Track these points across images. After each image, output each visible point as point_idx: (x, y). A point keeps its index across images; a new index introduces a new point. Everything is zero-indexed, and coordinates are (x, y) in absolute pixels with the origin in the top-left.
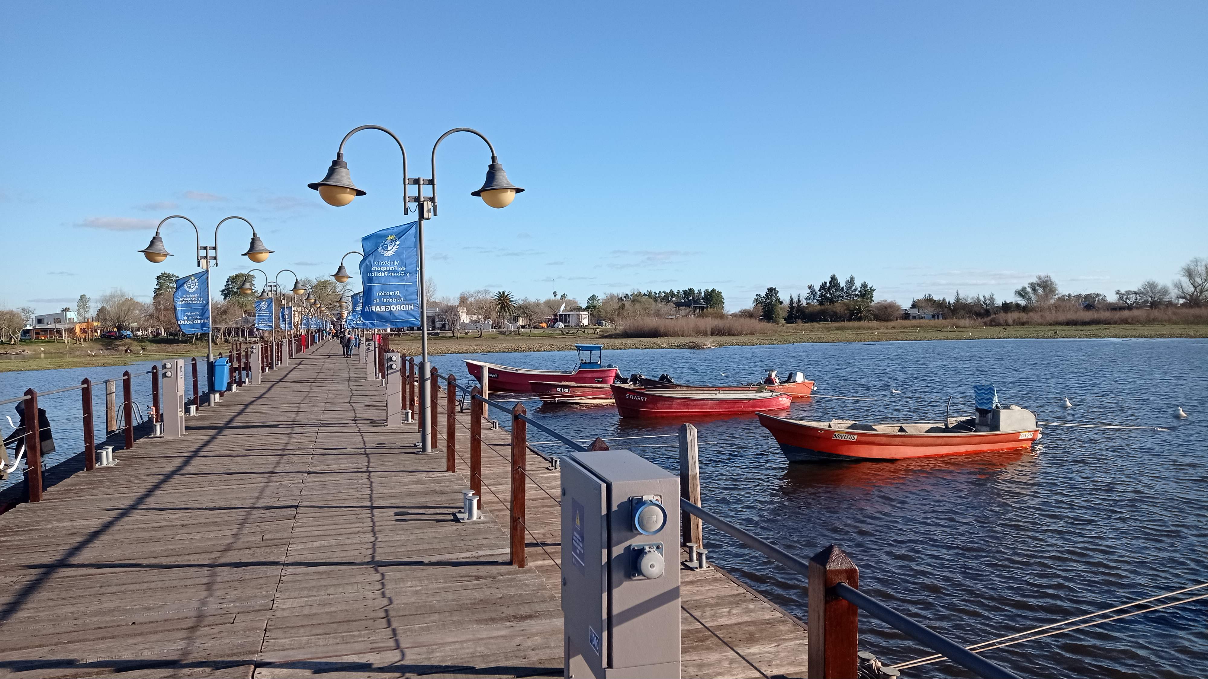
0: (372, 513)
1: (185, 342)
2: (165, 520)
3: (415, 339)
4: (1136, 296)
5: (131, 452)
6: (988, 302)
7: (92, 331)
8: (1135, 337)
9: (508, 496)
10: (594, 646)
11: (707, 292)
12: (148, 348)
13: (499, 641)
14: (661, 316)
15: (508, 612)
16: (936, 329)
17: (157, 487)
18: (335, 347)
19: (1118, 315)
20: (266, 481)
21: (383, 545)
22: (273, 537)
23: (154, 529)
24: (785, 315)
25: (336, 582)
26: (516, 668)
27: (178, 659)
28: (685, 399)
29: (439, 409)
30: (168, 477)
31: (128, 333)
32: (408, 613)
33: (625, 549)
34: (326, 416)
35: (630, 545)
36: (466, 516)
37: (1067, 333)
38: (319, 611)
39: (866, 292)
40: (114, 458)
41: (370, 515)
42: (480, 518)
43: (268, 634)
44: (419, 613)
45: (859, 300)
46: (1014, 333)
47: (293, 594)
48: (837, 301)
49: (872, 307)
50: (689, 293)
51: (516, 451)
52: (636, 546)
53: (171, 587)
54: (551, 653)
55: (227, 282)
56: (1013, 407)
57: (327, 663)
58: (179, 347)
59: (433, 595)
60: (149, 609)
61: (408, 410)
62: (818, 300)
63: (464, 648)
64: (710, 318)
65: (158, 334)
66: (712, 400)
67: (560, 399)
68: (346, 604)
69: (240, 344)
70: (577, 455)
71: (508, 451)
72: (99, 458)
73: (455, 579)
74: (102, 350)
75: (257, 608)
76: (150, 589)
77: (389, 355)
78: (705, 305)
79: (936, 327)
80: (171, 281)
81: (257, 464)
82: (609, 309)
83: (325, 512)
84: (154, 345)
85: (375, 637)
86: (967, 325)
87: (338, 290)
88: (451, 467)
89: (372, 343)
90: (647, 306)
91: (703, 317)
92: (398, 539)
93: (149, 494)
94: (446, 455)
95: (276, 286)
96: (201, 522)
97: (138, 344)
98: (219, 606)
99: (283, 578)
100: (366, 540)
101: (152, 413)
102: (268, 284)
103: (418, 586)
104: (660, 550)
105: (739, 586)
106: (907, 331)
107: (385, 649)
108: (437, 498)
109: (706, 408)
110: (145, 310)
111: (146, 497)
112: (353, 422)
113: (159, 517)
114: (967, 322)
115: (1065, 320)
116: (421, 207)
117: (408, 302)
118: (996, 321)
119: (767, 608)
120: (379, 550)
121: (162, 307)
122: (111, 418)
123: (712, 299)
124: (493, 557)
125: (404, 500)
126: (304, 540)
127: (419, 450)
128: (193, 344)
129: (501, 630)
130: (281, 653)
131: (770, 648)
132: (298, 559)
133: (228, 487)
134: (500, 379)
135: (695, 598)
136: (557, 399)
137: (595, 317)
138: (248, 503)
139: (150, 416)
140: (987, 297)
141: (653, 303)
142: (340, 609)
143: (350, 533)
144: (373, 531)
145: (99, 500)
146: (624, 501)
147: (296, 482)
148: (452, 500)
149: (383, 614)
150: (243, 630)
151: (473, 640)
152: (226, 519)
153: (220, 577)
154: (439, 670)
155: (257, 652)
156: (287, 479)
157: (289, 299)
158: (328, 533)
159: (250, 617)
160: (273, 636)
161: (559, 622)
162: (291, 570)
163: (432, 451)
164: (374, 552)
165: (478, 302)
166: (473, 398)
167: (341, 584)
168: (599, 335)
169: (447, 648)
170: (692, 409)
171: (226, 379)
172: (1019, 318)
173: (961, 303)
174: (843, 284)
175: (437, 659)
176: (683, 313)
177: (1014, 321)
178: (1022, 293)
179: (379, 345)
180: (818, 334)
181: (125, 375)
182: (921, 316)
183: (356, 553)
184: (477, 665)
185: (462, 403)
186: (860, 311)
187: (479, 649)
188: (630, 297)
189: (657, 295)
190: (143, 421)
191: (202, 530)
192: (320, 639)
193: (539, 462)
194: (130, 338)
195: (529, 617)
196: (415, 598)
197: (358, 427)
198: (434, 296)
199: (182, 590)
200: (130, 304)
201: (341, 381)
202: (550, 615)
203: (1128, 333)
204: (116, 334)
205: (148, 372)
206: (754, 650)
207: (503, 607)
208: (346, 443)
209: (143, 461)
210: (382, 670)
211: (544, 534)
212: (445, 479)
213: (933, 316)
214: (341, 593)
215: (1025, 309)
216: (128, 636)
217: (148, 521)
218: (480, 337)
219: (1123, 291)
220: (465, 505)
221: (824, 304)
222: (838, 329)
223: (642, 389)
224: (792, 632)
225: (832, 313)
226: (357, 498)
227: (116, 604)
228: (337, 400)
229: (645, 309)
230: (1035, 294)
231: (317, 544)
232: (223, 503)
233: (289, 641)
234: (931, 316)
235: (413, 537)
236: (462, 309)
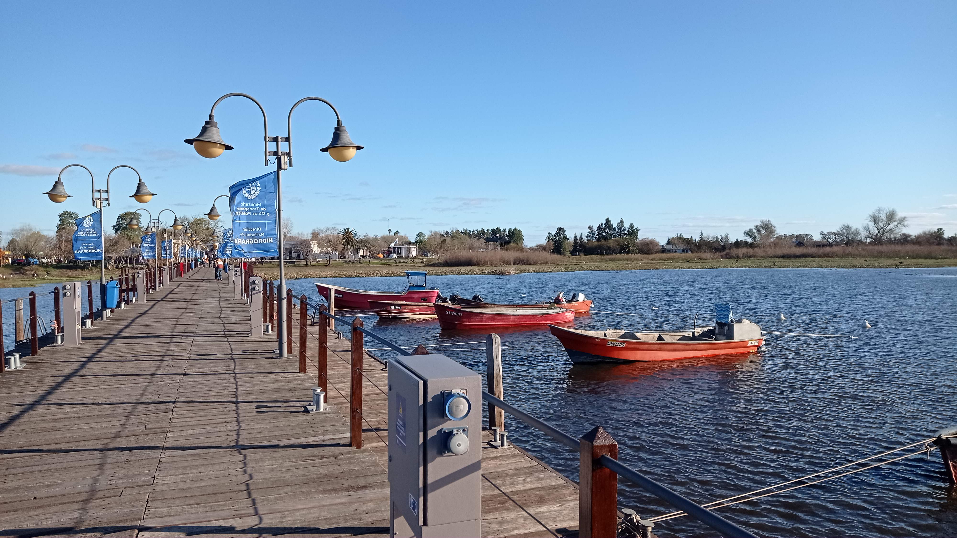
0: (237, 406)
1: (82, 268)
2: (64, 413)
3: (275, 266)
4: (835, 236)
5: (36, 358)
6: (724, 240)
7: (3, 259)
8: (834, 267)
9: (349, 392)
10: (413, 508)
11: (510, 231)
12: (52, 273)
13: (340, 507)
14: (475, 249)
15: (347, 484)
16: (685, 261)
17: (57, 386)
18: (208, 272)
19: (822, 250)
20: (149, 381)
21: (245, 432)
22: (154, 427)
23: (55, 420)
24: (571, 249)
25: (206, 462)
26: (353, 528)
27: (73, 526)
28: (493, 314)
29: (294, 323)
30: (67, 378)
31: (35, 260)
32: (265, 486)
33: (438, 432)
34: (199, 328)
35: (442, 429)
36: (314, 408)
37: (783, 264)
38: (192, 486)
39: (633, 232)
40: (21, 363)
41: (235, 408)
42: (326, 410)
43: (149, 504)
44: (274, 486)
45: (627, 237)
46: (743, 264)
47: (170, 473)
48: (611, 238)
49: (637, 243)
50: (496, 232)
51: (355, 356)
52: (447, 429)
53: (69, 468)
54: (382, 515)
55: (118, 219)
56: (744, 321)
57: (198, 527)
58: (77, 272)
59: (287, 472)
60: (48, 486)
61: (268, 324)
62: (596, 238)
63: (311, 513)
64: (513, 251)
65: (61, 261)
66: (513, 315)
67: (393, 314)
68: (214, 480)
69: (128, 270)
70: (403, 359)
71: (349, 356)
72: (8, 363)
73: (305, 458)
74: (12, 274)
75: (141, 483)
76: (50, 470)
77: (253, 279)
78: (508, 241)
79: (685, 259)
80: (71, 218)
81: (141, 368)
82: (434, 243)
83: (198, 406)
84: (57, 270)
85: (238, 505)
86: (709, 257)
87: (211, 226)
88: (303, 369)
89: (239, 269)
90: (463, 241)
91: (507, 250)
92: (258, 427)
93: (50, 392)
94: (299, 359)
95: (158, 223)
96: (94, 414)
97: (44, 269)
98: (109, 482)
99: (162, 459)
100: (232, 428)
101: (54, 326)
102: (152, 221)
103: (274, 465)
104: (466, 432)
105: (532, 460)
106: (663, 262)
107: (246, 515)
108: (291, 394)
109: (509, 321)
110: (49, 241)
111: (48, 395)
112: (223, 333)
113: (60, 411)
114: (708, 255)
115: (782, 255)
116: (279, 160)
117: (268, 237)
118: (730, 254)
119: (554, 477)
120: (242, 437)
121: (63, 239)
122: (20, 330)
123: (514, 236)
124: (336, 441)
125: (264, 396)
126: (180, 429)
127: (277, 355)
128: (89, 270)
129: (341, 498)
130: (160, 519)
131: (555, 507)
132: (175, 444)
133: (117, 386)
134: (344, 299)
135: (498, 470)
136: (390, 315)
137: (422, 250)
138: (133, 399)
139: (53, 328)
140: (724, 236)
141: (468, 238)
142: (209, 484)
143: (218, 423)
144: (238, 421)
145: (7, 398)
146: (437, 394)
147: (174, 382)
148: (304, 395)
149: (244, 488)
150: (128, 502)
151: (319, 507)
152: (115, 412)
153: (110, 459)
154: (290, 531)
155: (140, 519)
156: (166, 380)
157: (169, 233)
158: (200, 423)
159: (135, 491)
160: (154, 506)
161: (387, 491)
162: (168, 453)
163: (288, 356)
164: (238, 437)
165: (327, 237)
166: (321, 313)
167: (210, 464)
168: (425, 264)
169: (297, 514)
170: (498, 322)
171: (116, 299)
172: (747, 253)
173: (704, 241)
174: (615, 225)
175: (288, 522)
176: (492, 247)
177: (743, 255)
178: (749, 233)
179: (245, 272)
180: (596, 264)
181: (31, 294)
182: (674, 251)
183: (223, 438)
184: (322, 526)
185: (313, 318)
186: (628, 246)
187: (323, 514)
188: (450, 234)
189: (471, 233)
190: (47, 333)
191: (95, 421)
192: (192, 508)
193: (376, 365)
194: (36, 264)
195: (365, 487)
196: (272, 474)
197: (226, 337)
198: (291, 232)
199: (78, 470)
200: (37, 237)
201: (212, 300)
202: (381, 485)
203: (829, 264)
204: (24, 261)
205: (50, 293)
206: (543, 509)
207: (343, 480)
208: (216, 350)
209: (46, 365)
210: (243, 532)
211: (378, 422)
212: (297, 379)
213: (683, 251)
214: (210, 471)
215: (751, 246)
216: (30, 509)
217: (50, 414)
218: (328, 265)
219: (825, 233)
220: (314, 399)
221: (601, 241)
222: (611, 260)
223: (459, 307)
224: (572, 495)
225: (607, 248)
226: (225, 395)
227: (20, 483)
228: (209, 315)
229: (462, 244)
230: (759, 234)
231: (190, 432)
232: (113, 399)
233: (167, 510)
234: (682, 251)
235: (271, 425)
236: (314, 243)
